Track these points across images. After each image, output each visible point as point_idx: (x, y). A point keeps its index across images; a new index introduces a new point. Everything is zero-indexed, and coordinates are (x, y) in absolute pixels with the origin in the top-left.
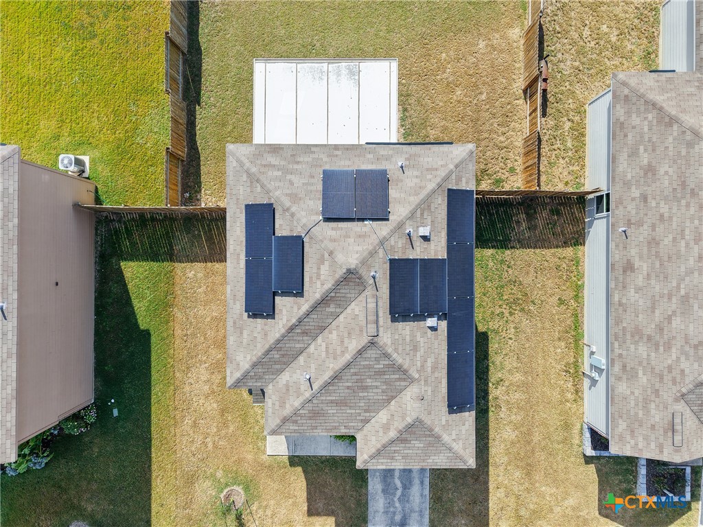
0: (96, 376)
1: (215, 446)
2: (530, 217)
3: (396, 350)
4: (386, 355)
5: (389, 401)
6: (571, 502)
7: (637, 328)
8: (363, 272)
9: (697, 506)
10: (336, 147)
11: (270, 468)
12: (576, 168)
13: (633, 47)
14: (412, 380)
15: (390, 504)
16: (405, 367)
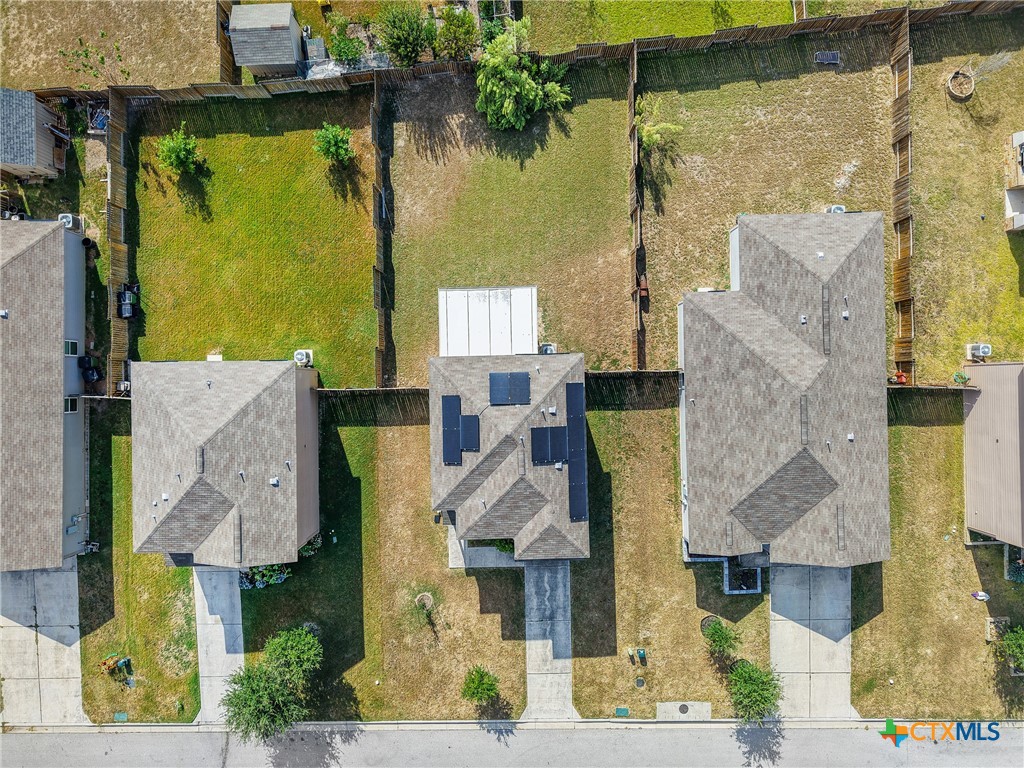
0: (320, 513)
1: (410, 564)
2: (639, 387)
3: (536, 483)
4: (531, 486)
5: (533, 515)
6: (676, 598)
7: (703, 467)
8: (515, 436)
9: (768, 597)
10: (497, 357)
11: (451, 578)
12: (671, 350)
13: (711, 260)
14: (547, 502)
15: (542, 602)
16: (543, 493)
